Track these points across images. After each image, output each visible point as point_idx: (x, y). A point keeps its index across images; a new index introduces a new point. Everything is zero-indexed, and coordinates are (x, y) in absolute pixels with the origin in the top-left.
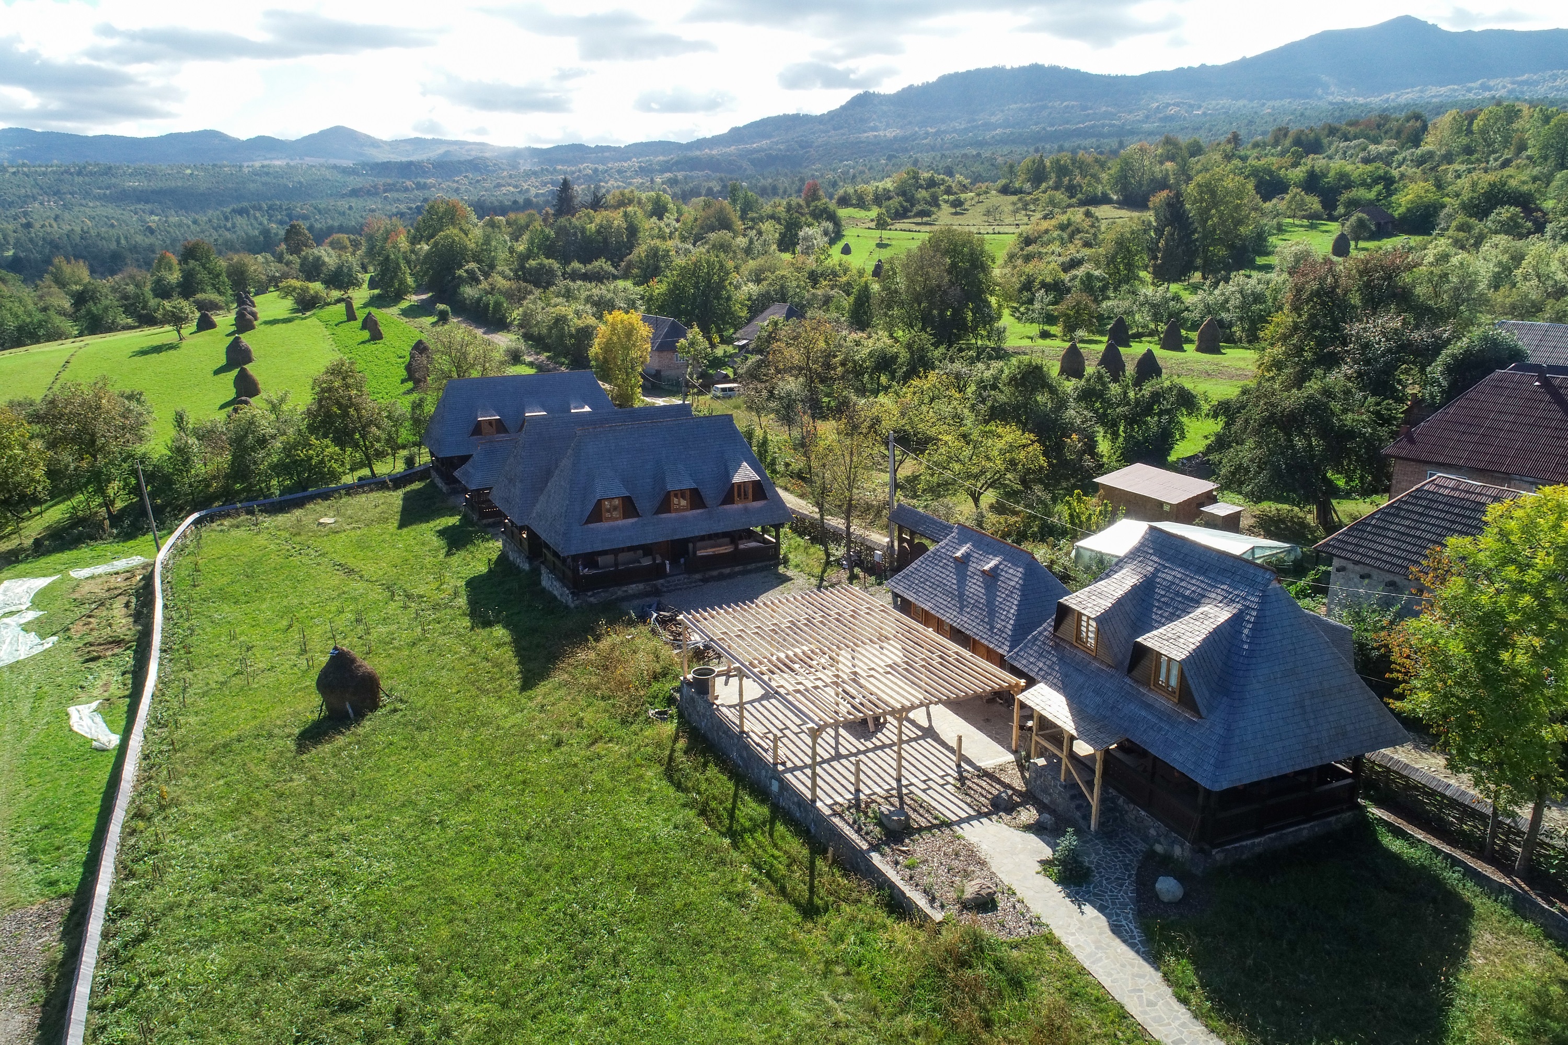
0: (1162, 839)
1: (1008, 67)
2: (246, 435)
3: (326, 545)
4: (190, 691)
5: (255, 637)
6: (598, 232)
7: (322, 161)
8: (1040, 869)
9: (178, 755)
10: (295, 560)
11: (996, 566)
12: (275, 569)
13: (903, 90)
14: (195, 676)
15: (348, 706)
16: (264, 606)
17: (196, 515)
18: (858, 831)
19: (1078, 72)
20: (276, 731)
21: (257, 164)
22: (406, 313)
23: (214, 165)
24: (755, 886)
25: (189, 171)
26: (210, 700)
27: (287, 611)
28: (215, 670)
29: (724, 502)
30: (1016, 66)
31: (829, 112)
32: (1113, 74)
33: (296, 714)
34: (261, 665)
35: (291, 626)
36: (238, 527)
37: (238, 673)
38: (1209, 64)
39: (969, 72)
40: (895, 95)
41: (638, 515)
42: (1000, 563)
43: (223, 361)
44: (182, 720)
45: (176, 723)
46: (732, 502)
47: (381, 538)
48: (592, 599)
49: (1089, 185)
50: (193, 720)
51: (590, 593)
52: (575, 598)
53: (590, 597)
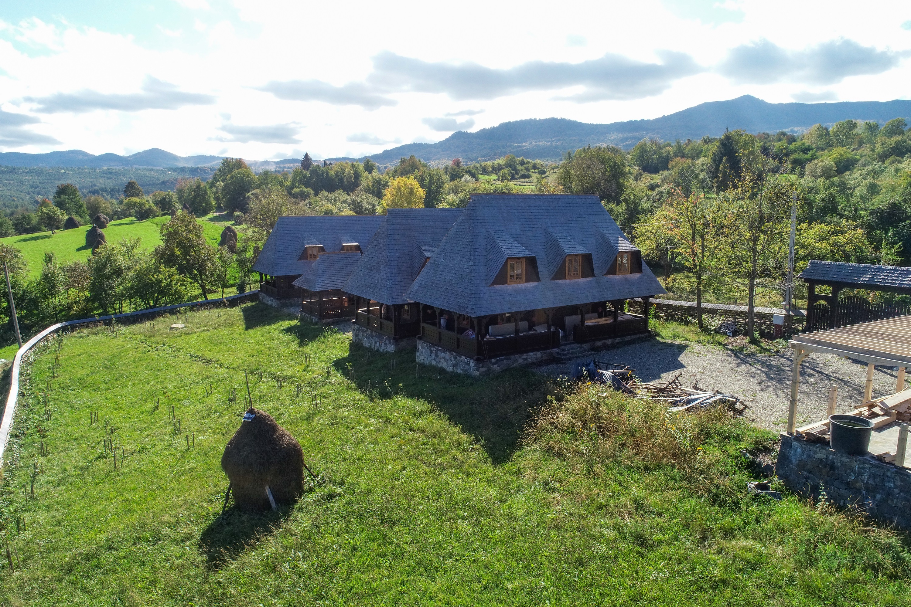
1: (538, 119)
2: (104, 266)
3: (180, 342)
4: (42, 479)
5: (118, 419)
6: (336, 175)
7: (144, 167)
9: (16, 574)
10: (153, 354)
12: (134, 361)
13: (481, 130)
14: (49, 461)
15: (268, 491)
16: (125, 391)
17: (59, 325)
19: (576, 122)
20: (166, 531)
21: (105, 168)
22: (211, 220)
23: (79, 168)
25: (63, 171)
26: (68, 490)
27: (151, 394)
28: (74, 453)
29: (608, 273)
30: (542, 118)
32: (595, 123)
33: (189, 505)
34: (129, 447)
35: (157, 408)
36: (96, 334)
37: (101, 457)
38: (646, 119)
39: (517, 122)
40: (478, 132)
41: (539, 279)
43: (83, 243)
44: (27, 517)
45: (18, 522)
46: (615, 273)
47: (231, 336)
48: (495, 366)
50: (43, 517)
51: (493, 361)
52: (481, 365)
53: (494, 364)
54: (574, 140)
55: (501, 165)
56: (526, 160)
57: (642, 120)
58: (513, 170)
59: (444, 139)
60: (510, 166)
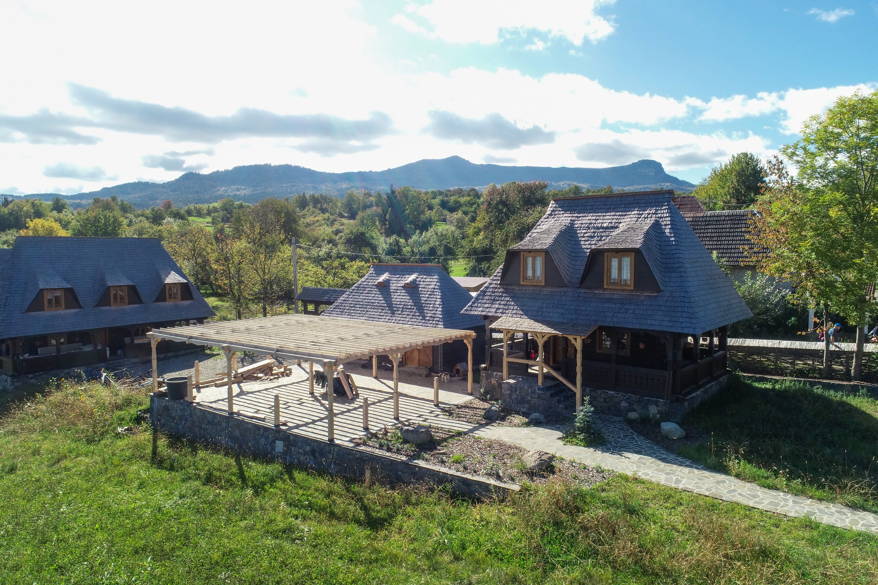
0: (635, 406)
1: (273, 165)
6: (11, 214)
8: (564, 442)
11: (415, 281)
13: (213, 173)
18: (389, 450)
19: (310, 170)
24: (298, 521)
29: (157, 300)
30: (277, 164)
31: (168, 182)
38: (374, 171)
39: (251, 166)
40: (208, 175)
41: (80, 307)
42: (417, 278)
46: (165, 300)
48: (33, 381)
49: (332, 208)
51: (30, 376)
52: (15, 380)
53: (31, 378)
54: (309, 187)
55: (216, 208)
56: (244, 204)
57: (371, 171)
58: (229, 213)
59: (174, 179)
60: (226, 210)
